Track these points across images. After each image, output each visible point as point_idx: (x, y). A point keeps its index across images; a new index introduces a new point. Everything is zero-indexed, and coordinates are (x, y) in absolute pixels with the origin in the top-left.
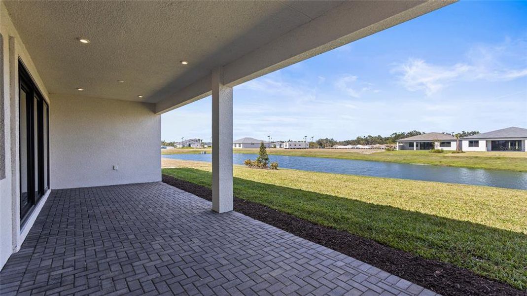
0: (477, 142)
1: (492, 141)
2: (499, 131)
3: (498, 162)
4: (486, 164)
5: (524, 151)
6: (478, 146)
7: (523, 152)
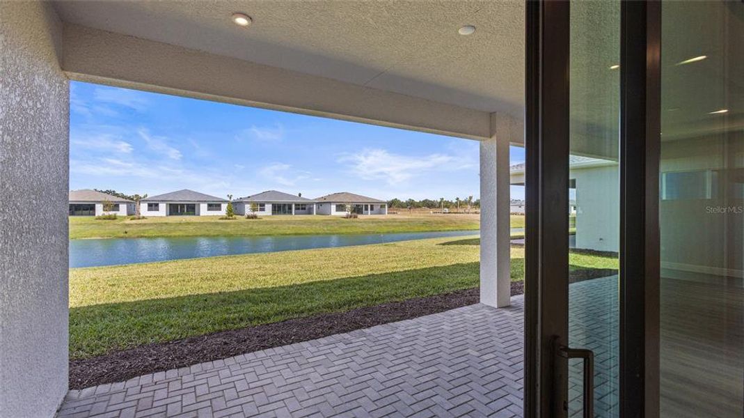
0: (157, 205)
1: (170, 204)
2: (176, 193)
3: (191, 228)
4: (180, 230)
5: (199, 215)
6: (158, 210)
7: (198, 217)
